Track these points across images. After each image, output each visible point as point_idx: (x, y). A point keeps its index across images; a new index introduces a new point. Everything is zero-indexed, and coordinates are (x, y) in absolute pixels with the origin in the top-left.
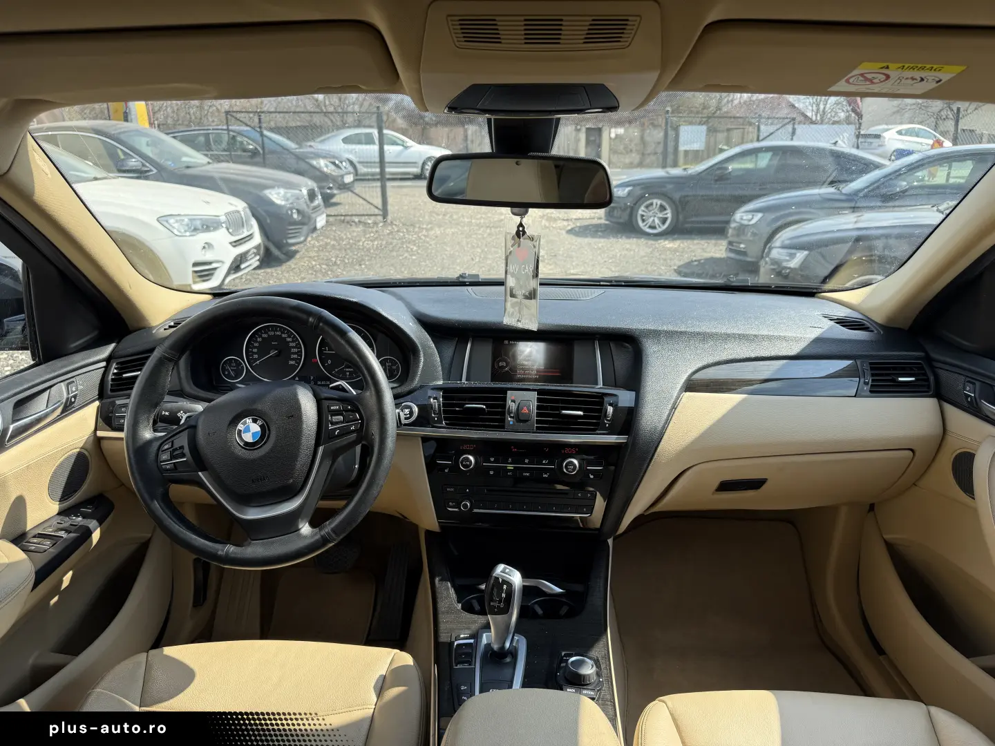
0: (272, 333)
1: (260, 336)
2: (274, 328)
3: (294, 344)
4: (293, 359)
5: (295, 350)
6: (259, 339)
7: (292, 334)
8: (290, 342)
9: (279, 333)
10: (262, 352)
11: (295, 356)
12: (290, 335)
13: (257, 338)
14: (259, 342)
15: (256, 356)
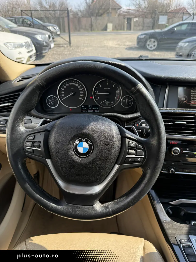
0: (71, 84)
1: (65, 85)
2: (72, 81)
3: (81, 89)
4: (81, 97)
5: (82, 92)
6: (65, 87)
7: (81, 84)
8: (80, 88)
9: (74, 84)
10: (66, 93)
11: (82, 95)
12: (80, 84)
13: (63, 86)
14: (65, 88)
15: (63, 95)
